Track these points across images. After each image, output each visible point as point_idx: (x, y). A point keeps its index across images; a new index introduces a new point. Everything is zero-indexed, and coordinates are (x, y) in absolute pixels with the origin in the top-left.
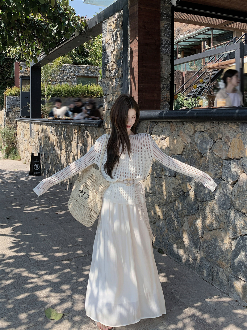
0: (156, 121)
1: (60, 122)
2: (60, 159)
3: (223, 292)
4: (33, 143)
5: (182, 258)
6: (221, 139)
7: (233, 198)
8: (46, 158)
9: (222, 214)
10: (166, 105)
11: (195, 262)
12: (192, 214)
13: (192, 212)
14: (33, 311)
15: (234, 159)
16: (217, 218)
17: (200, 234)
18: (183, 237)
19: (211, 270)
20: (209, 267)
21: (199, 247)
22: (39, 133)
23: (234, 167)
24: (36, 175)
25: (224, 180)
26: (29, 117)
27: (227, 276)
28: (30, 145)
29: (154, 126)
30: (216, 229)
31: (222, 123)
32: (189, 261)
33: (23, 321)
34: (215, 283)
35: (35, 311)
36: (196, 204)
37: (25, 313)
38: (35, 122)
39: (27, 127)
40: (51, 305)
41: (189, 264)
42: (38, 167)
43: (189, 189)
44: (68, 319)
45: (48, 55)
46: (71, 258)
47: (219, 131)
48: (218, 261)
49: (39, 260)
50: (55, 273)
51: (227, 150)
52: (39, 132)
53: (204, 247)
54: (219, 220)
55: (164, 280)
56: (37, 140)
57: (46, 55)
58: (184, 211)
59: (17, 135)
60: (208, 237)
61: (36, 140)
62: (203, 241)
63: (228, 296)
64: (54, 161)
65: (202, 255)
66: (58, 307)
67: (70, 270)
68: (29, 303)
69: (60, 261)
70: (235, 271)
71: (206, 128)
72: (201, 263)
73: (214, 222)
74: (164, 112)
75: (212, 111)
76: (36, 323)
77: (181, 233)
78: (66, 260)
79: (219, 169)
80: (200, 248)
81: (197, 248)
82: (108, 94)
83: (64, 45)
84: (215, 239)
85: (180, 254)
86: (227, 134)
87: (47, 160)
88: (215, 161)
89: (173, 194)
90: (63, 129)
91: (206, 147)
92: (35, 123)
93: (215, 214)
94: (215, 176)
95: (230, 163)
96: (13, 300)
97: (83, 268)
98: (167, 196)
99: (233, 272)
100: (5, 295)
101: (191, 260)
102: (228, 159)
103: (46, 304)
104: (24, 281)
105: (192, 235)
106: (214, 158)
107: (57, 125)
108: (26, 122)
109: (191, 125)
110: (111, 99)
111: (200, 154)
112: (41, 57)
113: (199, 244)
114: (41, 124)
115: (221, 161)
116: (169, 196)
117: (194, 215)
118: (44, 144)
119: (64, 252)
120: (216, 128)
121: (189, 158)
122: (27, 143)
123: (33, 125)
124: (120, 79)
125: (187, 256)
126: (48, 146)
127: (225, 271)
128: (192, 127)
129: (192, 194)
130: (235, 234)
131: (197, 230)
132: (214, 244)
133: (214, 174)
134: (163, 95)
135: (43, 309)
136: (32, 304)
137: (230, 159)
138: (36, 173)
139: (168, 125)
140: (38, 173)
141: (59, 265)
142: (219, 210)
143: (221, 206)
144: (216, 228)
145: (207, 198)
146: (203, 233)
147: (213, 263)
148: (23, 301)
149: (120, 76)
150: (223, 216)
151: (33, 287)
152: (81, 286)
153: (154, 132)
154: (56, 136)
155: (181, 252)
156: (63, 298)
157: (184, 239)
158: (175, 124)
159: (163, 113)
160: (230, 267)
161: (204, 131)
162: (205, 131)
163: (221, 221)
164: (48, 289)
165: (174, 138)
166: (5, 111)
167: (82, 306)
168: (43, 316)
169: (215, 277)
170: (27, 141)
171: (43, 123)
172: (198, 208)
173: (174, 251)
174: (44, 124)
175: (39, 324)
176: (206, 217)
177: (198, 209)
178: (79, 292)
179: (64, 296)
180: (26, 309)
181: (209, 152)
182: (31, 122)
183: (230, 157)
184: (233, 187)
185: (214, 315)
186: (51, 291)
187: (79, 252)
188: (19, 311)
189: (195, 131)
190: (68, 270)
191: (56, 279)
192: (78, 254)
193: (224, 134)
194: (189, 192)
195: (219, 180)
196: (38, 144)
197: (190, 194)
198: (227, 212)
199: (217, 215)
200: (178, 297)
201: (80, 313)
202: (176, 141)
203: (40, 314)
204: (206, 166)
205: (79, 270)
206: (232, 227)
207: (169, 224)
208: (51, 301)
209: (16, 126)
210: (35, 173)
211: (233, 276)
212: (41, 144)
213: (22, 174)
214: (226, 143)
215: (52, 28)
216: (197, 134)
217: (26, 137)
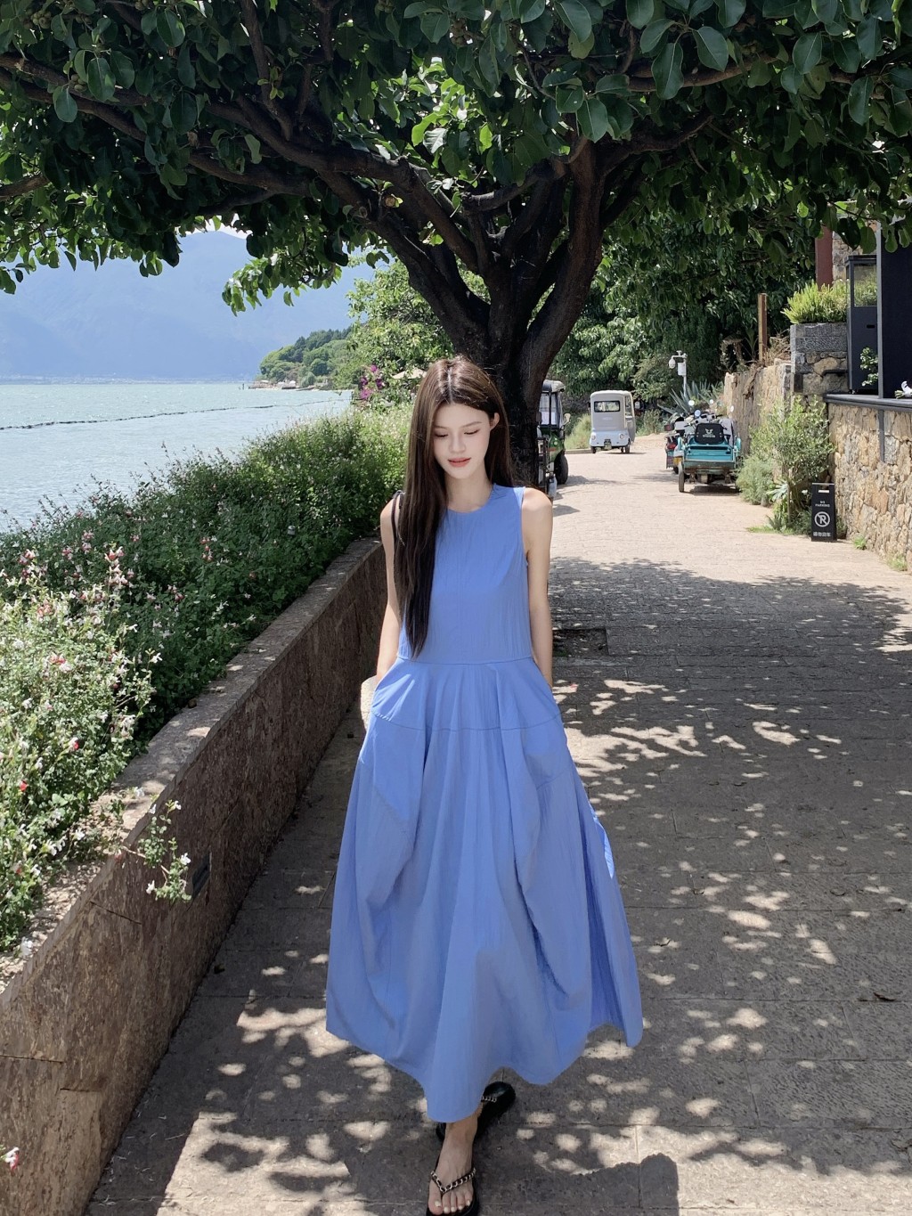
4: (889, 478)
26: (875, 392)
28: (878, 484)
38: (895, 411)
39: (868, 428)
56: (906, 470)
61: (899, 470)
92: (898, 414)
108: (864, 409)
122: (869, 479)
123: (889, 419)
170: (868, 472)
182: (884, 410)
196: (908, 482)
217: (864, 460)
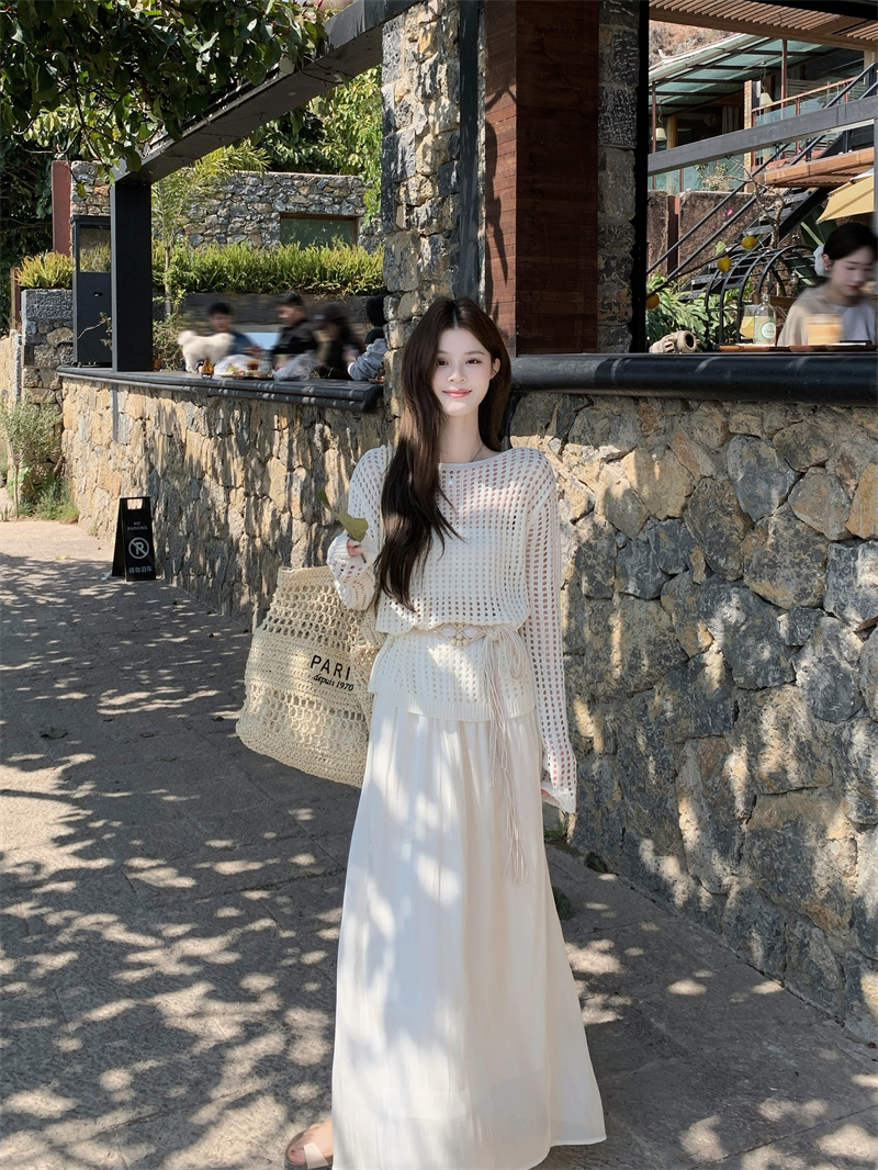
0: (586, 395)
1: (224, 389)
2: (223, 521)
3: (823, 1013)
4: (122, 459)
5: (675, 888)
6: (822, 465)
7: (863, 679)
8: (173, 515)
9: (822, 737)
10: (617, 335)
11: (723, 904)
12: (714, 733)
13: (714, 726)
14: (151, 1063)
15: (870, 539)
16: (804, 752)
17: (740, 806)
18: (679, 815)
19: (778, 933)
20: (774, 923)
21: (735, 849)
22: (144, 425)
23: (871, 570)
24: (135, 577)
25: (831, 615)
26: (109, 365)
27: (839, 956)
28: (112, 467)
29: (577, 412)
30: (799, 790)
31: (829, 410)
32: (699, 898)
33: (117, 1098)
34: (792, 982)
35: (161, 1064)
36: (726, 698)
37: (126, 1068)
38: (130, 386)
39: (101, 404)
40: (212, 1044)
41: (699, 912)
42: (145, 549)
43: (706, 644)
44: (276, 1094)
45: (178, 140)
46: (275, 881)
47: (816, 437)
48: (808, 903)
49: (161, 884)
50: (222, 933)
51: (846, 508)
52: (147, 422)
53: (756, 852)
54: (813, 756)
55: (611, 967)
56: (139, 450)
57: (172, 141)
58: (683, 723)
59: (63, 429)
60: (771, 816)
61: (133, 450)
62: (750, 831)
63: (843, 1026)
64: (203, 528)
65: (748, 881)
66: (238, 1052)
67: (274, 924)
68: (138, 1036)
69: (236, 891)
70: (868, 941)
71: (766, 425)
72: (742, 906)
73: (792, 765)
74: (616, 364)
75: (790, 365)
76: (166, 1106)
77: (670, 801)
78: (258, 889)
79: (815, 574)
80: (740, 855)
81: (730, 855)
82: (403, 293)
83: (240, 105)
84: (796, 824)
85: (665, 876)
86: (846, 447)
87: (176, 523)
88: (801, 547)
89: (645, 662)
90: (237, 413)
91: (769, 494)
92: (132, 389)
93: (798, 738)
94: (800, 600)
95: (855, 554)
96: (80, 1025)
97: (322, 917)
98: (626, 668)
99: (858, 944)
100: (53, 1006)
101: (704, 894)
102: (847, 539)
103: (196, 1038)
104: (116, 958)
105: (713, 807)
106: (797, 533)
107: (213, 399)
108: (99, 385)
109: (715, 410)
110: (414, 310)
111: (746, 517)
112: (151, 147)
113: (738, 842)
114: (154, 393)
115: (821, 547)
116: (631, 668)
117: (721, 736)
118: (165, 465)
119: (251, 858)
120: (804, 427)
121: (705, 533)
122: (101, 460)
123: (123, 395)
124: (448, 237)
125: (692, 881)
126: (180, 474)
127: (830, 939)
128: (719, 419)
129: (713, 663)
130: (869, 807)
131: (730, 792)
132: (792, 843)
133: (797, 592)
134: (605, 298)
135: (184, 1057)
136: (146, 1040)
137: (856, 539)
138: (138, 570)
139: (629, 407)
140: (144, 569)
141: (236, 906)
142: (809, 720)
143: (820, 706)
144: (800, 785)
145: (770, 679)
146: (752, 802)
147: (786, 908)
148: (116, 1027)
149: (449, 225)
150: (825, 744)
151: (144, 980)
152: (315, 981)
153: (575, 432)
154: (210, 436)
155: (670, 867)
156: (253, 1020)
157: (682, 821)
158: (656, 406)
159: (611, 366)
160: (851, 924)
161: (759, 434)
162: (764, 437)
163: (818, 760)
164: (200, 989)
165: (654, 456)
166: (20, 343)
167: (322, 1052)
168: (189, 1080)
169: (794, 958)
170: (101, 452)
171: (161, 390)
172: (737, 712)
173: (643, 865)
174: (163, 393)
175: (176, 1108)
176: (764, 745)
177: (736, 717)
178: (311, 1001)
179: (259, 1013)
180: (126, 1056)
181: (775, 511)
182: (117, 385)
183: (854, 531)
184: (864, 640)
185: (791, 1093)
186: (211, 995)
187: (303, 860)
188: (102, 1063)
189: (729, 436)
190: (266, 923)
191: (227, 953)
192: (298, 866)
193: (836, 448)
194: (705, 655)
195: (813, 615)
196: (142, 464)
197: (708, 663)
198: (840, 730)
199: (804, 740)
200: (661, 1026)
201: (316, 1073)
202: (660, 468)
203: (174, 1073)
204: (766, 561)
205: (306, 924)
206: (858, 785)
207: (626, 768)
208: (214, 1030)
209: (59, 398)
210: (132, 570)
211: (860, 958)
212: (152, 467)
213: (86, 573)
214: (840, 480)
215: (195, 46)
216: (735, 445)
217: (97, 439)
